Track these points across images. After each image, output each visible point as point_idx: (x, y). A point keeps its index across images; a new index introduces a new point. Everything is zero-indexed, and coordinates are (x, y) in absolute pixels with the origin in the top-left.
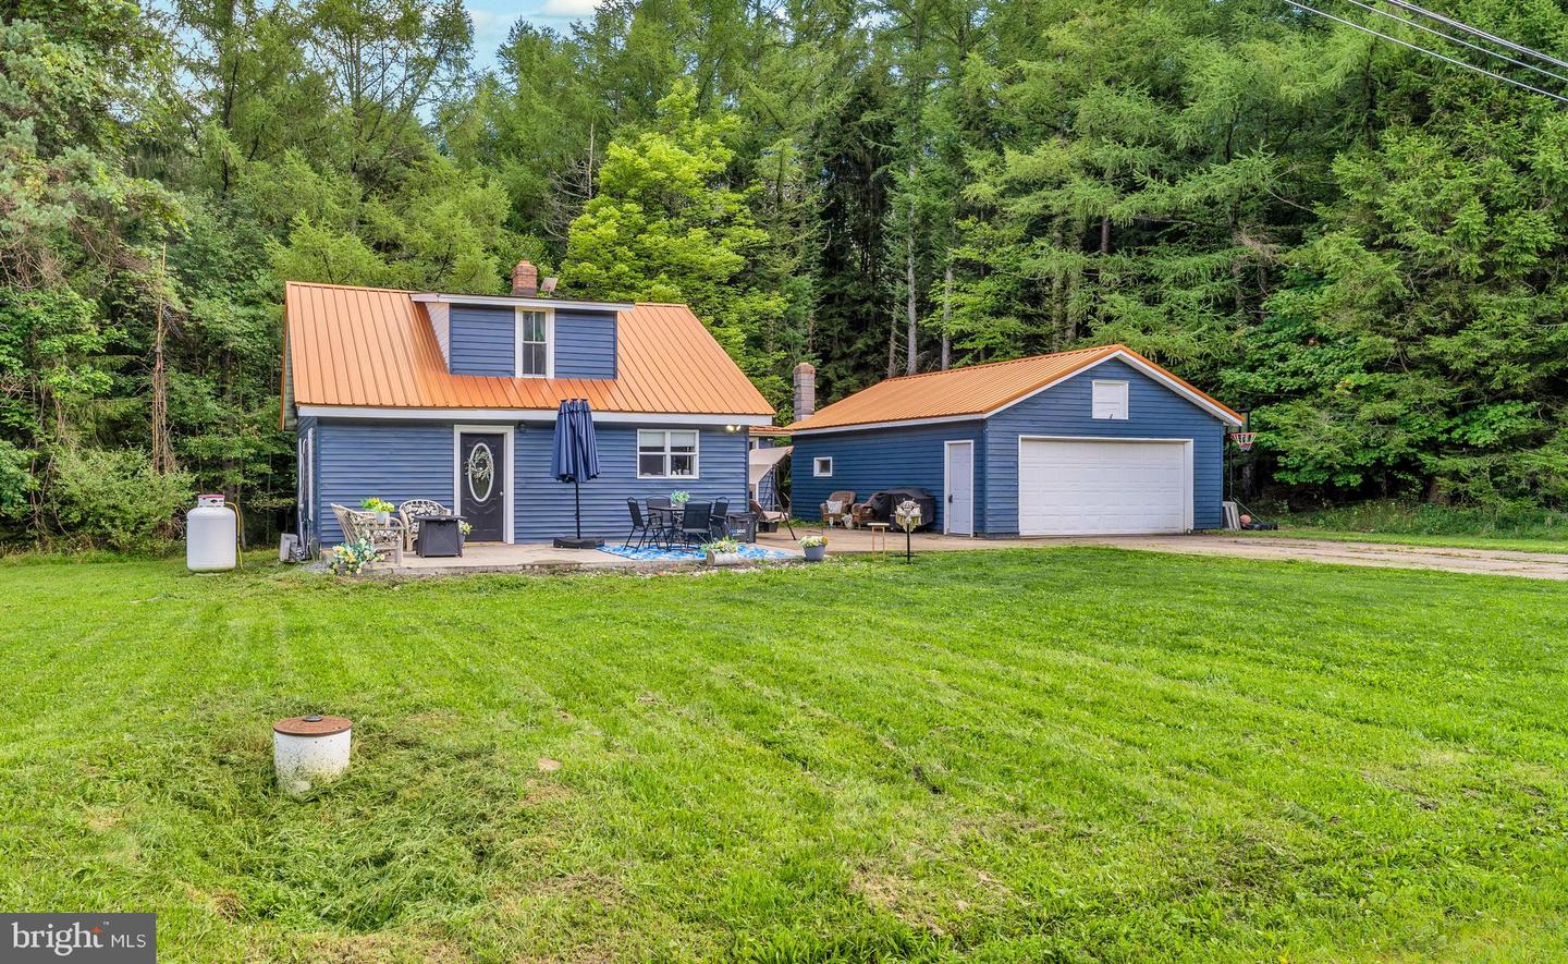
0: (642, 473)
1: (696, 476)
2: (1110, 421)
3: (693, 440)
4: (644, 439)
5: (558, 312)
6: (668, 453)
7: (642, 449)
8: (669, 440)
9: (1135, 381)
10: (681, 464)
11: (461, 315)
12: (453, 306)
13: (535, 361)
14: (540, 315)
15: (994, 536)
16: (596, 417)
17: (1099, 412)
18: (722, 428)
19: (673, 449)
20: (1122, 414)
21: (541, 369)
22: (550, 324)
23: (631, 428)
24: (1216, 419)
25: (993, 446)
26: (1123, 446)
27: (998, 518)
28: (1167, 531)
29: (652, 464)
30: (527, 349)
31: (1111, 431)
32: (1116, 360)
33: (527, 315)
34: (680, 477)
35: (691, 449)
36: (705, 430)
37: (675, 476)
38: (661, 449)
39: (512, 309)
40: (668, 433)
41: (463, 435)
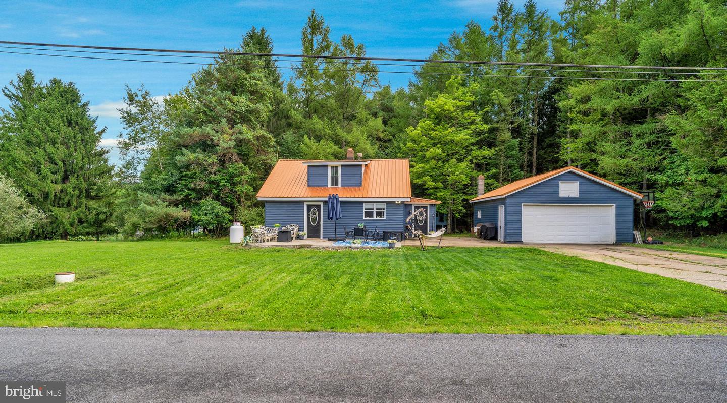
0: (365, 217)
1: (385, 218)
2: (569, 197)
3: (384, 206)
4: (365, 206)
5: (342, 166)
6: (375, 211)
7: (365, 209)
8: (375, 206)
9: (582, 181)
10: (380, 214)
11: (311, 169)
12: (309, 166)
13: (335, 182)
14: (337, 167)
15: (510, 242)
16: (340, 199)
17: (562, 194)
18: (393, 203)
19: (376, 209)
20: (575, 194)
21: (337, 184)
22: (340, 169)
23: (362, 202)
24: (629, 195)
25: (509, 208)
26: (577, 207)
27: (512, 235)
28: (602, 243)
29: (369, 214)
30: (333, 178)
31: (569, 201)
32: (571, 172)
33: (333, 167)
34: (380, 218)
35: (384, 209)
36: (387, 203)
37: (378, 218)
38: (373, 209)
39: (327, 166)
40: (375, 204)
41: (308, 205)
